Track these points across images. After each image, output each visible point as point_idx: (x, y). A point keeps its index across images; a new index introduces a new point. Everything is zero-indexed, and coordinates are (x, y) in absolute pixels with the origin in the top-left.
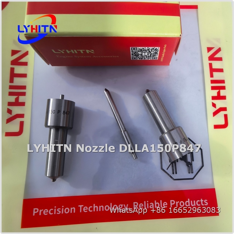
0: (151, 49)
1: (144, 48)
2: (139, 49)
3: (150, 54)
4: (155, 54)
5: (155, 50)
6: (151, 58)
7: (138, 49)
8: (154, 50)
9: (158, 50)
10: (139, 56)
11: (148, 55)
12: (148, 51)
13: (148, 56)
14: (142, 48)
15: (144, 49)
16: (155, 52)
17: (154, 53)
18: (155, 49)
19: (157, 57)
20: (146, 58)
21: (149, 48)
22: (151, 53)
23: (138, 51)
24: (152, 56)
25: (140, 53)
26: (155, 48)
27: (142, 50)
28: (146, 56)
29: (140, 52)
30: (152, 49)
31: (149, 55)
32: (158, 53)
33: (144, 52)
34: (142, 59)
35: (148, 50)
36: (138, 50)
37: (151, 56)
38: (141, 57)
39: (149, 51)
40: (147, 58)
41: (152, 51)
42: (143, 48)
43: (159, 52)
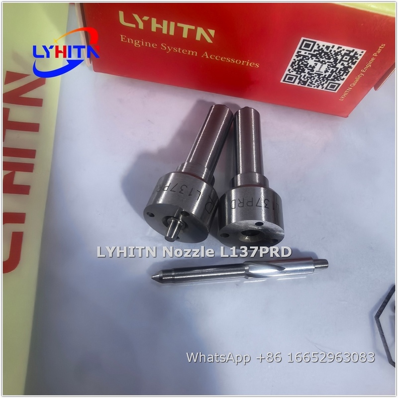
0: (343, 53)
1: (331, 45)
2: (319, 47)
3: (331, 69)
4: (342, 72)
5: (351, 58)
6: (325, 85)
7: (316, 47)
8: (348, 58)
9: (357, 58)
10: (303, 71)
11: (326, 71)
12: (332, 60)
13: (324, 74)
14: (327, 44)
15: (330, 49)
16: (346, 64)
17: (341, 69)
18: (352, 54)
19: (339, 84)
20: (317, 81)
21: (344, 47)
22: (334, 67)
23: (313, 55)
24: (332, 77)
25: (311, 62)
26: (356, 50)
27: (323, 51)
28: (319, 75)
29: (314, 58)
30: (345, 54)
31: (327, 74)
32: (351, 70)
33: (322, 62)
34: (305, 83)
35: (336, 54)
36: (315, 51)
37: (330, 76)
38: (307, 75)
39: (336, 60)
40: (316, 84)
41: (341, 60)
42: (328, 48)
43: (354, 67)
